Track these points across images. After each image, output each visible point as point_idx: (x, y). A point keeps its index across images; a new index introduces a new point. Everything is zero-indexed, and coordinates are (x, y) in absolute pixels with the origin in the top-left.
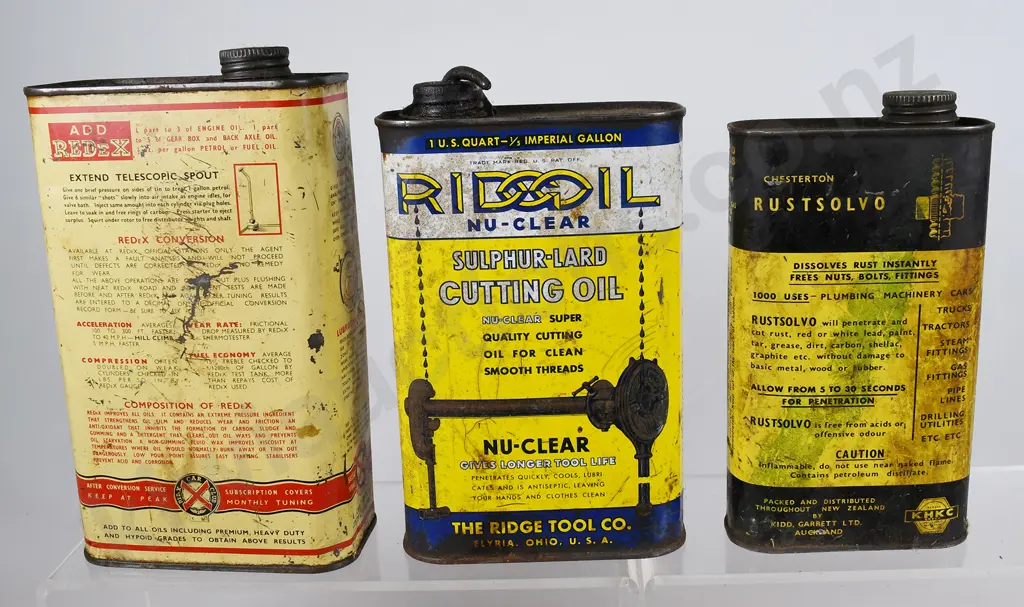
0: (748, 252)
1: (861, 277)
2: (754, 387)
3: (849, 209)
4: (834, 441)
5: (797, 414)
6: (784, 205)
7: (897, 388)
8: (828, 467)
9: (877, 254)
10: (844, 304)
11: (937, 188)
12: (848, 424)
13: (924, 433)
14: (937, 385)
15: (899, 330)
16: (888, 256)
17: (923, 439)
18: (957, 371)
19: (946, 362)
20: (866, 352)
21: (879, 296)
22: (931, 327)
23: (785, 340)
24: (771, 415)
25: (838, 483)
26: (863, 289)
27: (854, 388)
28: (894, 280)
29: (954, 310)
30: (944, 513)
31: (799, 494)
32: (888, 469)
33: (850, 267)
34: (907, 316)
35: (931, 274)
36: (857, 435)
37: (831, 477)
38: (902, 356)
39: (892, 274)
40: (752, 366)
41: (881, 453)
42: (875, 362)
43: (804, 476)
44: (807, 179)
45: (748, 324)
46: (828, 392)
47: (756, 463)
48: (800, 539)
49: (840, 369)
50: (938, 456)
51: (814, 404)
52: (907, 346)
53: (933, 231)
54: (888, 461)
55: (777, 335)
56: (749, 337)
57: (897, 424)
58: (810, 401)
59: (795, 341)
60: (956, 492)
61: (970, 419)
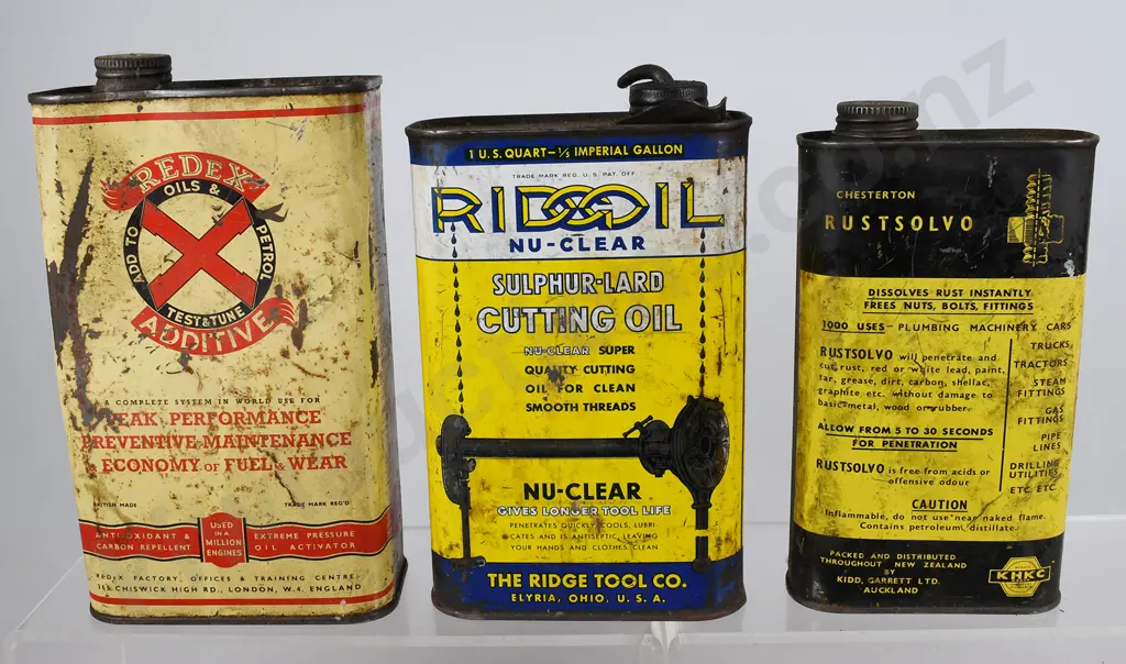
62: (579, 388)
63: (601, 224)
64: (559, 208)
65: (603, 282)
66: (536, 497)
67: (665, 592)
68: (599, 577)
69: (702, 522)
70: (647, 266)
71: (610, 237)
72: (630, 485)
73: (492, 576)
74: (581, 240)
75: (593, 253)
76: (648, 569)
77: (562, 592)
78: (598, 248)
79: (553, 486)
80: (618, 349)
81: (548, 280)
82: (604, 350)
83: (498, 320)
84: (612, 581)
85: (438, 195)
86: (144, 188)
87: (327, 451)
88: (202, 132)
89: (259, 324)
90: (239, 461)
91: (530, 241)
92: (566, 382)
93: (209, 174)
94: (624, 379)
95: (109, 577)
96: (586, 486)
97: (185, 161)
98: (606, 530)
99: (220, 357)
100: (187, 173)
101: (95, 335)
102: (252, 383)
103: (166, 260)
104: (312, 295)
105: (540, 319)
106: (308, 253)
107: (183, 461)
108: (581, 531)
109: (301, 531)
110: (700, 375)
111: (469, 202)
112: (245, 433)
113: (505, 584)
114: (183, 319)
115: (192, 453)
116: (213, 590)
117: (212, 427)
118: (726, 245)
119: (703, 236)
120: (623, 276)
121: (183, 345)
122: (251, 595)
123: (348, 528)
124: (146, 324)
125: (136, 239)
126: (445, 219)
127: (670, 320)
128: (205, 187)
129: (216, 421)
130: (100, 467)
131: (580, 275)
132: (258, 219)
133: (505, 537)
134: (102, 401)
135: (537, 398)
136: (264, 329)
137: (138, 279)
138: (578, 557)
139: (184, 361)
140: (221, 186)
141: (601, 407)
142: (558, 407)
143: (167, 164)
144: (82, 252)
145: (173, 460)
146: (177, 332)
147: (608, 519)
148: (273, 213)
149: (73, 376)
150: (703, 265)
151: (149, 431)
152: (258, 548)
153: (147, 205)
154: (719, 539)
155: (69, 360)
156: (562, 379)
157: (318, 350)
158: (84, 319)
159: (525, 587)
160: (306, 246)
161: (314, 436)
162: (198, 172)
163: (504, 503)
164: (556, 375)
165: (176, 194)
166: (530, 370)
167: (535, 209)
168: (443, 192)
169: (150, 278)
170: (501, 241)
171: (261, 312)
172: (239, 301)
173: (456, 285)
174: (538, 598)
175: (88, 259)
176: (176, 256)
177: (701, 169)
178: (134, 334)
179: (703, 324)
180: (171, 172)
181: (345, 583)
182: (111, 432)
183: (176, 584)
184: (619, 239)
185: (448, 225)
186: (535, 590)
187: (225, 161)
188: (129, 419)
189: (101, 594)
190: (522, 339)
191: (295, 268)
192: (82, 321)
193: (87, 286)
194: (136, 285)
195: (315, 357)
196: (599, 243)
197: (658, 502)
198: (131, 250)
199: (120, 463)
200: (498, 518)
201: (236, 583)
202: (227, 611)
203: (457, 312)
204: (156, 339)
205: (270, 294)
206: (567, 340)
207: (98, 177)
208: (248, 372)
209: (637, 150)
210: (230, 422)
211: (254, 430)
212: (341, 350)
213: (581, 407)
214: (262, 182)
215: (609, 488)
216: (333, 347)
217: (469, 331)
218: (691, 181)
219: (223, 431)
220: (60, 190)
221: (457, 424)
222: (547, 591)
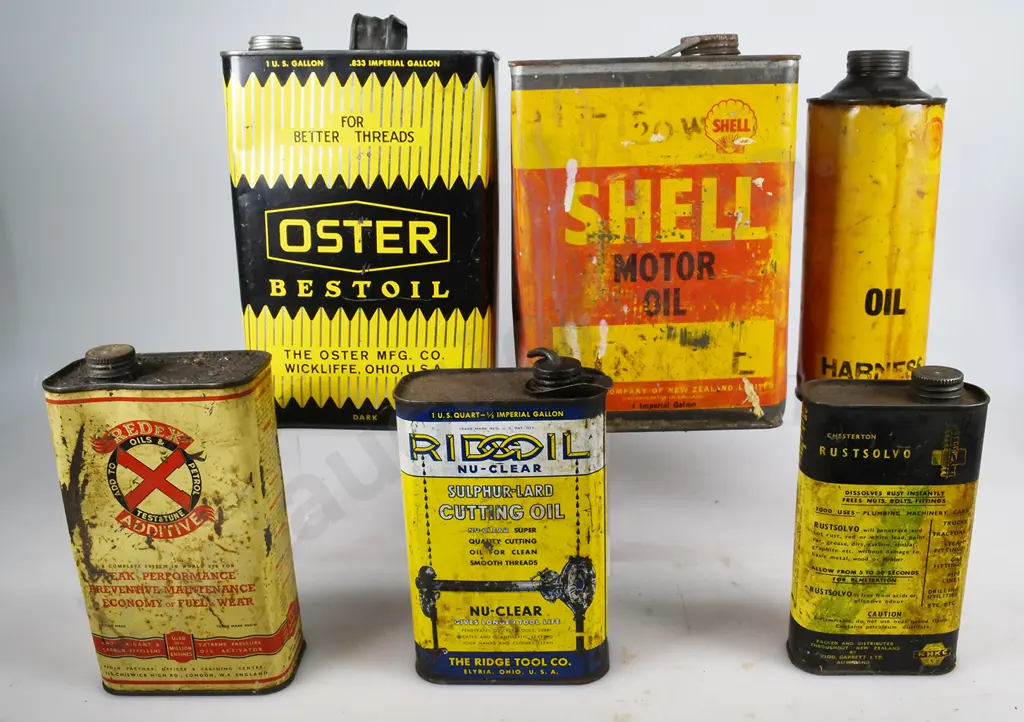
0: (814, 481)
1: (892, 501)
2: (813, 567)
3: (886, 457)
4: (867, 605)
5: (841, 587)
6: (840, 453)
7: (913, 573)
8: (862, 622)
9: (903, 486)
10: (879, 519)
11: (947, 445)
12: (878, 595)
13: (930, 601)
14: (941, 571)
15: (916, 535)
16: (911, 488)
17: (929, 605)
18: (955, 562)
19: (947, 557)
20: (892, 549)
21: (903, 513)
22: (938, 534)
23: (837, 540)
24: (825, 587)
25: (868, 632)
26: (892, 508)
27: (883, 572)
28: (914, 503)
29: (955, 523)
30: (941, 653)
31: (841, 638)
32: (904, 625)
33: (884, 494)
34: (922, 527)
35: (940, 500)
36: (883, 602)
37: (864, 628)
38: (918, 552)
39: (913, 500)
40: (813, 553)
41: (899, 614)
42: (898, 556)
43: (845, 627)
44: (858, 437)
45: (812, 526)
46: (865, 574)
47: (812, 617)
48: (840, 667)
49: (874, 560)
50: (939, 617)
51: (854, 581)
52: (921, 546)
53: (944, 473)
54: (904, 619)
55: (832, 536)
56: (812, 536)
57: (911, 596)
58: (852, 580)
59: (844, 541)
60: (950, 639)
61: (962, 591)
62: (503, 552)
63: (514, 457)
64: (488, 447)
65: (516, 491)
66: (478, 614)
67: (558, 668)
68: (517, 660)
69: (580, 628)
70: (543, 481)
71: (520, 465)
72: (535, 608)
73: (452, 659)
74: (502, 467)
75: (509, 474)
76: (548, 655)
77: (495, 668)
78: (512, 471)
79: (488, 608)
80: (526, 530)
81: (482, 489)
82: (517, 530)
83: (452, 512)
84: (525, 662)
85: (413, 438)
86: (118, 440)
87: (241, 595)
88: (150, 409)
89: (194, 520)
90: (187, 601)
91: (471, 467)
92: (495, 548)
93: (157, 433)
94: (531, 547)
95: (111, 668)
96: (508, 608)
97: (141, 425)
98: (521, 633)
99: (171, 540)
100: (143, 432)
101: (94, 526)
102: (192, 555)
103: (134, 483)
104: (226, 504)
105: (477, 512)
106: (221, 480)
107: (153, 601)
108: (506, 634)
109: (228, 641)
110: (576, 544)
111: (432, 443)
112: (190, 584)
113: (460, 664)
114: (147, 517)
115: (159, 596)
116: (176, 676)
117: (169, 581)
118: (592, 468)
119: (577, 463)
120: (528, 488)
121: (148, 533)
122: (200, 679)
123: (258, 639)
124: (125, 520)
125: (115, 470)
126: (418, 453)
127: (557, 513)
128: (155, 440)
129: (171, 577)
130: (101, 604)
131: (502, 487)
132: (190, 459)
133: (459, 637)
134: (100, 564)
135: (477, 558)
136: (197, 524)
137: (118, 494)
138: (504, 648)
139: (149, 542)
140: (164, 440)
141: (517, 563)
142: (489, 563)
143: (131, 427)
144: (81, 478)
145: (146, 600)
146: (144, 525)
147: (522, 627)
148: (197, 456)
149: (81, 550)
150: (577, 480)
151: (130, 583)
152: (202, 651)
153: (120, 450)
154: (590, 637)
155: (79, 542)
156: (492, 546)
157: (231, 536)
158: (86, 517)
159: (472, 666)
160: (220, 476)
161: (232, 587)
162: (150, 431)
163: (457, 618)
164: (488, 544)
165: (138, 444)
166: (472, 542)
167: (473, 448)
168: (417, 436)
169: (125, 493)
170: (453, 466)
171: (194, 514)
172: (180, 507)
173: (425, 491)
174: (480, 671)
175: (86, 482)
176: (140, 480)
177: (574, 425)
178: (117, 526)
179: (578, 515)
180: (133, 432)
181: (257, 672)
182: (107, 584)
183: (154, 672)
184: (525, 466)
185: (420, 456)
186: (478, 667)
187: (166, 426)
188: (117, 576)
189: (108, 677)
190: (468, 523)
191: (214, 488)
192: (85, 517)
193: (86, 498)
194: (116, 497)
195: (229, 541)
196: (513, 468)
197: (552, 617)
198: (112, 476)
199: (114, 602)
200: (455, 627)
201: (189, 671)
202: (186, 688)
203: (427, 507)
204: (131, 529)
205: (199, 504)
206: (495, 524)
207: (88, 434)
208: (188, 549)
209: (536, 414)
210: (180, 578)
211: (195, 584)
212: (245, 536)
213: (504, 563)
214: (190, 438)
215: (522, 609)
216: (240, 534)
217: (434, 517)
218: (569, 432)
219: (176, 583)
220: (64, 442)
221: (428, 571)
222: (486, 668)
